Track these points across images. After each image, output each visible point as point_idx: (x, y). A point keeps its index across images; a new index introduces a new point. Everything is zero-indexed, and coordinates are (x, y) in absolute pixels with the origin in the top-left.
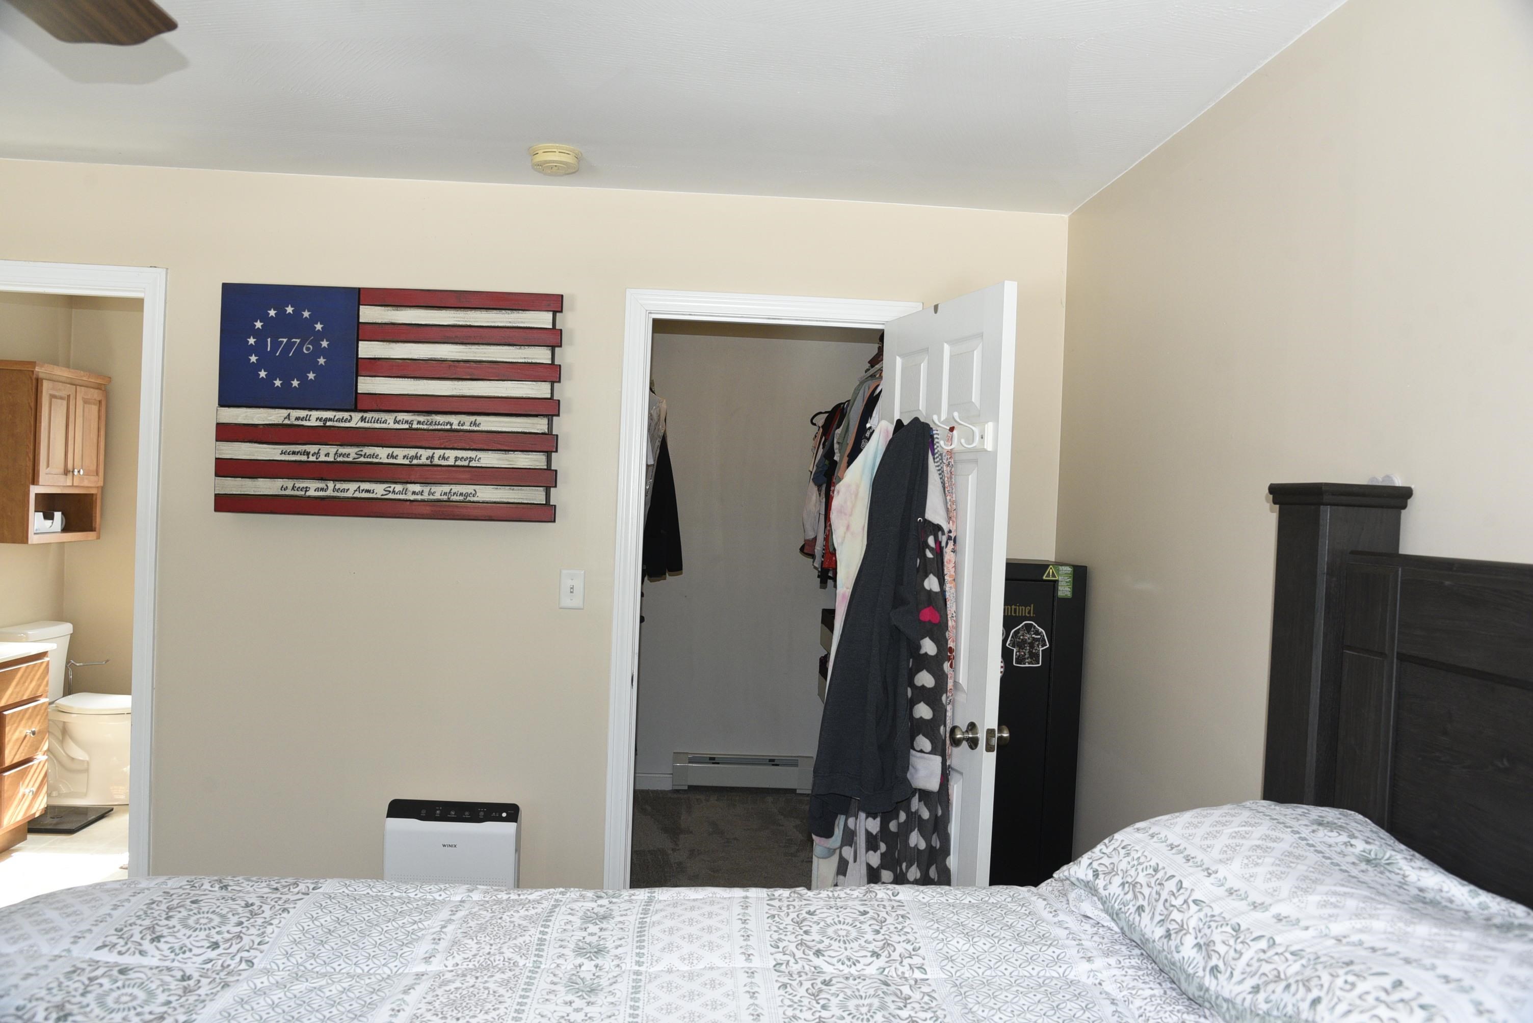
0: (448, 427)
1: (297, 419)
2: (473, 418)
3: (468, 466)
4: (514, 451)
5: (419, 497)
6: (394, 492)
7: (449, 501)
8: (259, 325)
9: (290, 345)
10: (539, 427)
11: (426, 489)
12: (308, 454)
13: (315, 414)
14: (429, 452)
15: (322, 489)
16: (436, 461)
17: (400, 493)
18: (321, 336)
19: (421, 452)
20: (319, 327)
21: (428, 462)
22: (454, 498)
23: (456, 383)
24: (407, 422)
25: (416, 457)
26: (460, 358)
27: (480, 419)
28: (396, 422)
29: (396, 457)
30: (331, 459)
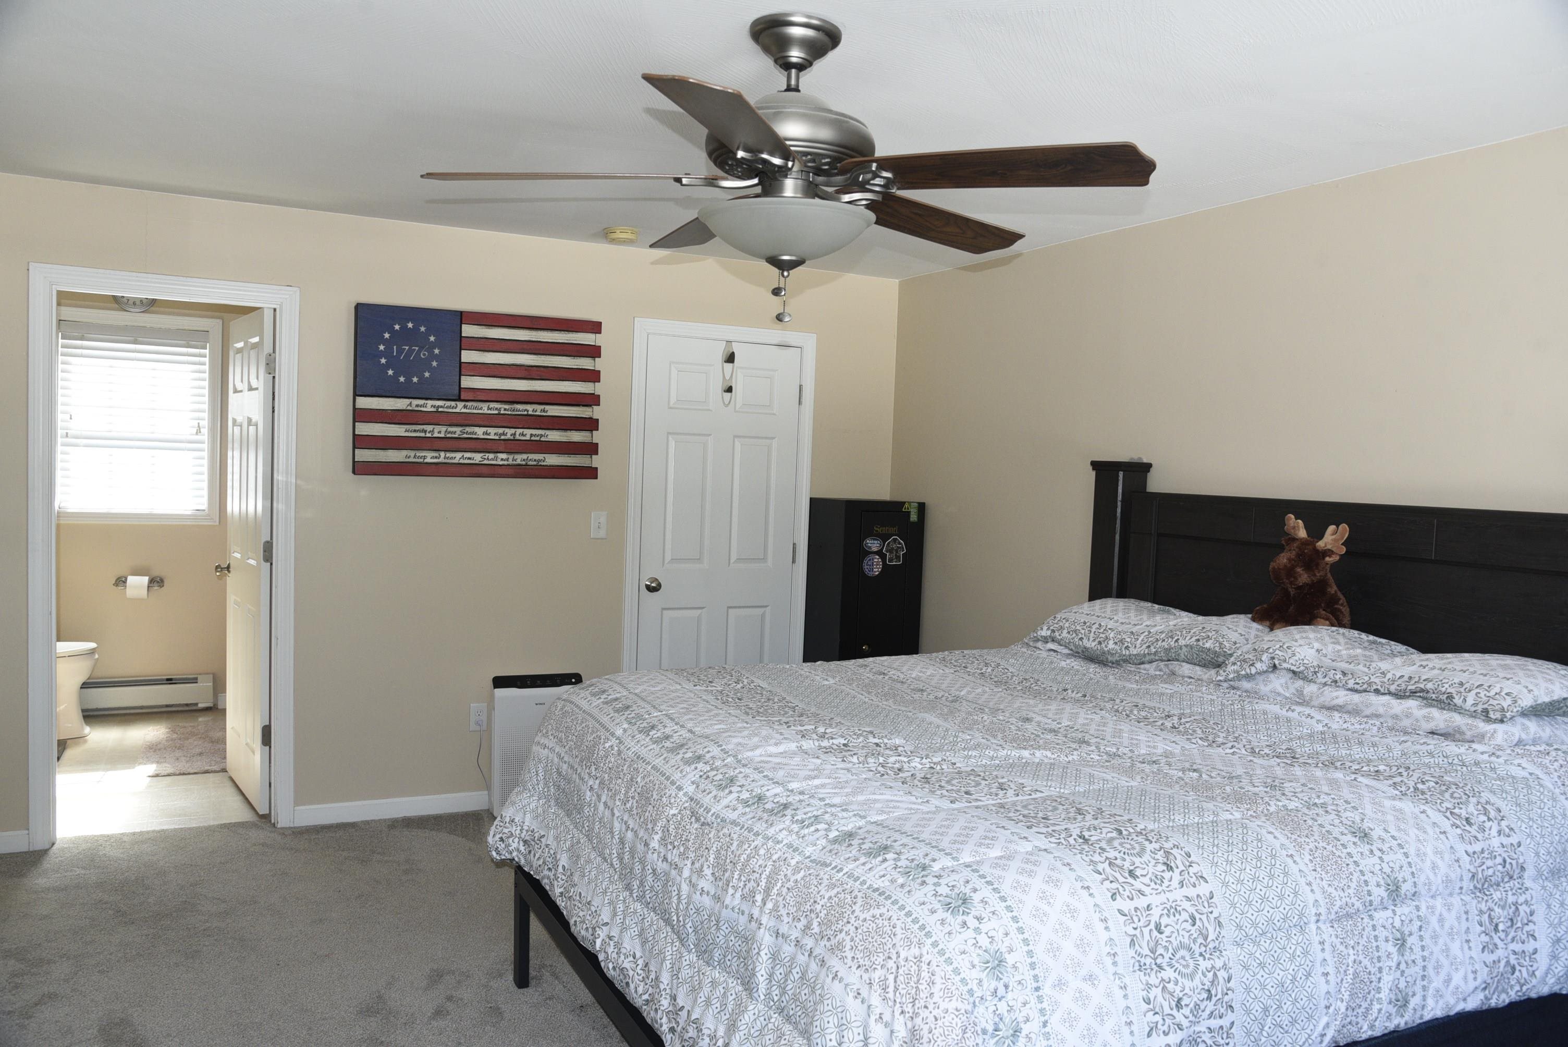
0: (526, 413)
1: (417, 406)
2: (542, 407)
3: (540, 441)
4: (571, 430)
5: (506, 463)
6: (488, 459)
7: (526, 465)
8: (387, 335)
9: (411, 351)
10: (587, 413)
11: (511, 457)
12: (425, 432)
13: (430, 403)
14: (513, 431)
15: (436, 457)
16: (517, 437)
17: (492, 459)
18: (433, 346)
19: (507, 430)
20: (432, 338)
21: (512, 438)
22: (530, 463)
23: (530, 382)
24: (496, 409)
25: (503, 434)
26: (533, 364)
27: (547, 407)
28: (489, 409)
29: (489, 434)
30: (442, 435)
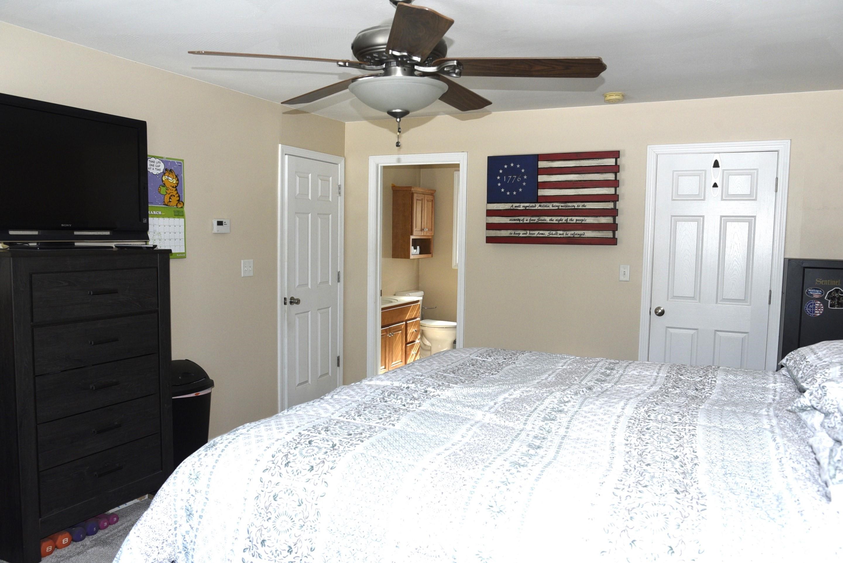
0: (573, 208)
1: (516, 207)
2: (583, 204)
3: (581, 223)
4: (600, 216)
5: (562, 236)
6: (552, 234)
7: (574, 237)
8: (501, 171)
9: (512, 178)
10: (610, 206)
11: (565, 233)
12: (520, 220)
13: (522, 205)
14: (566, 218)
15: (525, 234)
16: (569, 221)
17: (555, 234)
18: (524, 174)
19: (563, 218)
20: (523, 171)
21: (565, 222)
22: (576, 236)
23: (576, 190)
24: (557, 206)
25: (561, 220)
26: (578, 180)
27: (586, 204)
28: (553, 206)
29: (553, 220)
30: (528, 222)
